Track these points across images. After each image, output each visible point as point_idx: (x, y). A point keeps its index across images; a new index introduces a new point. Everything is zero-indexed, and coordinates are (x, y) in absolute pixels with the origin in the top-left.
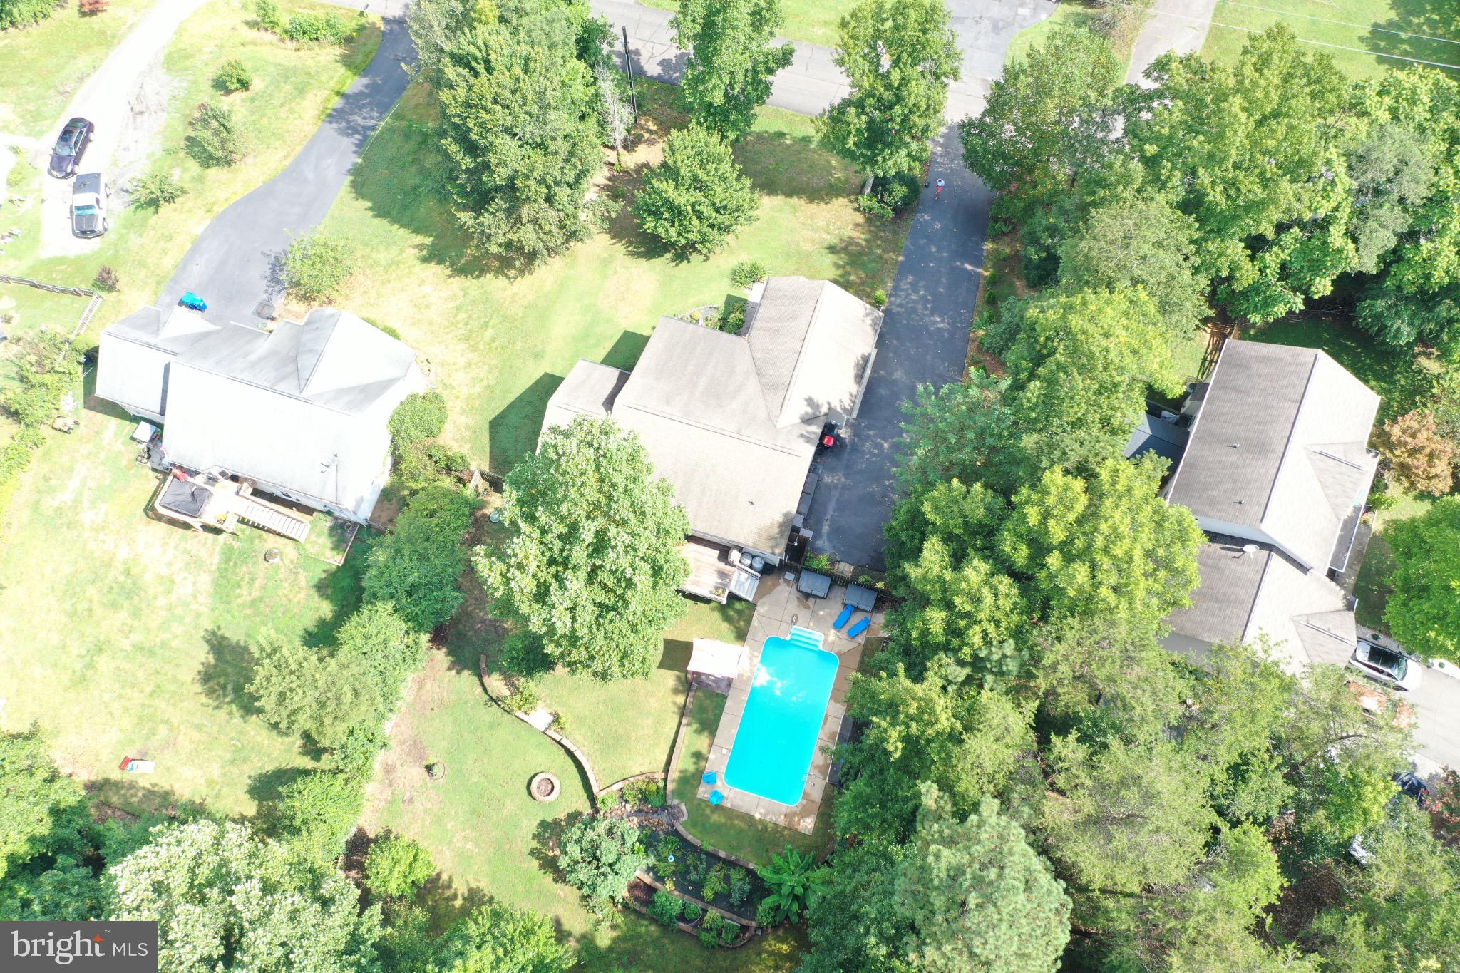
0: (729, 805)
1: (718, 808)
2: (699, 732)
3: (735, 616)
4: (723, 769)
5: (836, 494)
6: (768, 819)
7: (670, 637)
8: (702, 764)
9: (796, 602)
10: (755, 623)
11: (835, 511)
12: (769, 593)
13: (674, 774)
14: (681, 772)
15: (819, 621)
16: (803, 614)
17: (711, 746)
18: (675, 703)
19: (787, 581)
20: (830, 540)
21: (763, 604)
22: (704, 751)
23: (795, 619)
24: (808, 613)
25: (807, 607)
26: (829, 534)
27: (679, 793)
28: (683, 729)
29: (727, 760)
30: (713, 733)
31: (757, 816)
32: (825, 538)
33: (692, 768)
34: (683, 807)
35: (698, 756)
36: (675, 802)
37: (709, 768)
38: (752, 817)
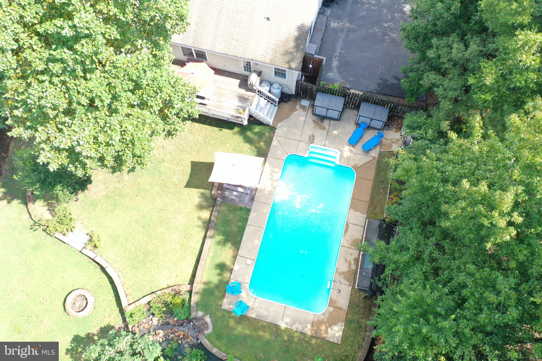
0: (254, 316)
1: (243, 319)
2: (223, 243)
3: (256, 138)
4: (248, 281)
5: (342, 36)
6: (294, 328)
7: (196, 160)
8: (227, 275)
9: (313, 124)
10: (274, 143)
11: (342, 48)
12: (287, 117)
13: (198, 287)
14: (205, 283)
15: (334, 140)
16: (319, 134)
17: (235, 257)
18: (199, 218)
19: (303, 107)
20: (340, 73)
21: (282, 126)
22: (228, 263)
23: (312, 139)
24: (324, 132)
25: (323, 128)
26: (339, 68)
27: (202, 305)
28: (208, 241)
29: (251, 270)
30: (237, 245)
31: (283, 326)
32: (335, 70)
33: (215, 279)
34: (208, 319)
35: (222, 267)
36: (200, 314)
37: (234, 279)
38: (277, 327)
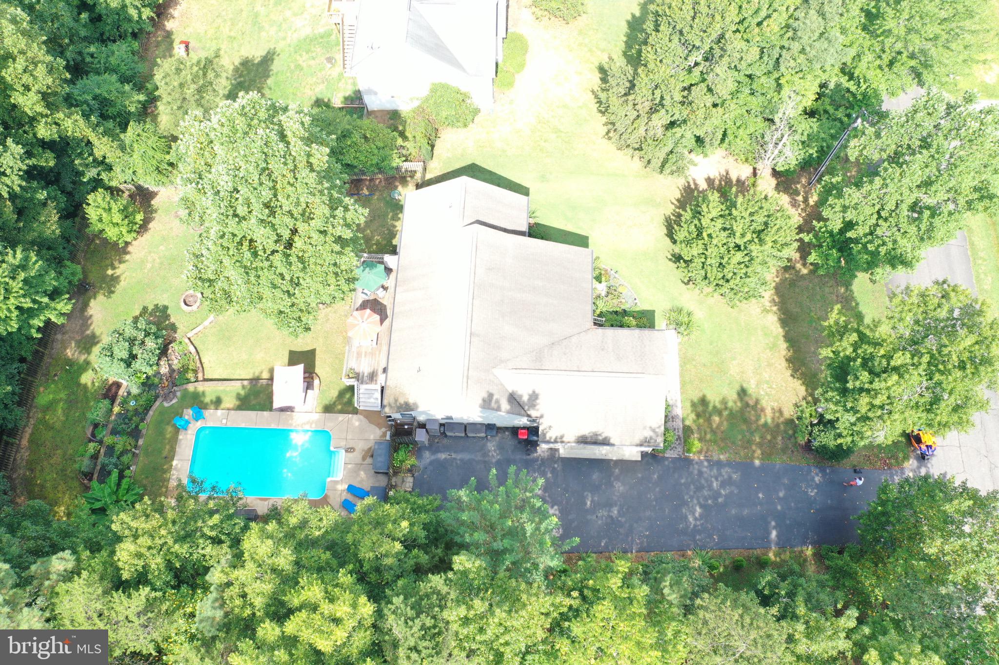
0: (180, 437)
1: (177, 431)
2: (238, 397)
3: (345, 400)
4: (210, 424)
5: (478, 457)
6: (173, 472)
7: (317, 352)
8: (212, 407)
9: (366, 448)
10: (341, 417)
11: (462, 460)
12: (370, 422)
13: (201, 387)
14: (203, 393)
15: (355, 472)
16: (357, 456)
17: (228, 409)
18: (262, 372)
19: (384, 435)
20: (431, 463)
21: (360, 420)
22: (223, 406)
23: (349, 450)
24: (359, 460)
25: (364, 459)
26: (437, 461)
27: (186, 393)
28: (239, 383)
29: (218, 425)
30: (239, 408)
31: (174, 463)
32: (433, 457)
33: (207, 400)
34: (174, 401)
35: (218, 402)
36: (178, 394)
37: (207, 413)
38: (172, 459)
